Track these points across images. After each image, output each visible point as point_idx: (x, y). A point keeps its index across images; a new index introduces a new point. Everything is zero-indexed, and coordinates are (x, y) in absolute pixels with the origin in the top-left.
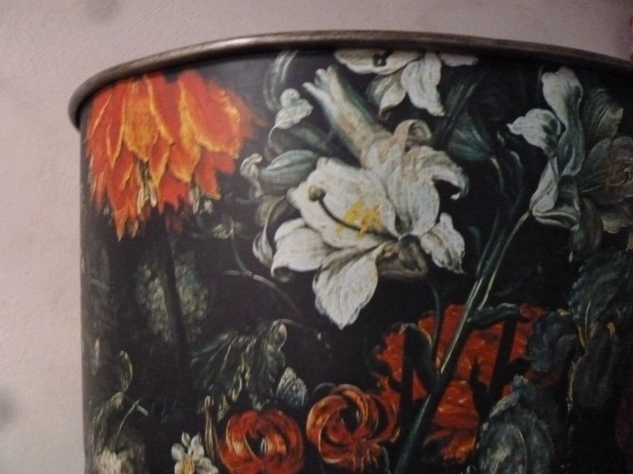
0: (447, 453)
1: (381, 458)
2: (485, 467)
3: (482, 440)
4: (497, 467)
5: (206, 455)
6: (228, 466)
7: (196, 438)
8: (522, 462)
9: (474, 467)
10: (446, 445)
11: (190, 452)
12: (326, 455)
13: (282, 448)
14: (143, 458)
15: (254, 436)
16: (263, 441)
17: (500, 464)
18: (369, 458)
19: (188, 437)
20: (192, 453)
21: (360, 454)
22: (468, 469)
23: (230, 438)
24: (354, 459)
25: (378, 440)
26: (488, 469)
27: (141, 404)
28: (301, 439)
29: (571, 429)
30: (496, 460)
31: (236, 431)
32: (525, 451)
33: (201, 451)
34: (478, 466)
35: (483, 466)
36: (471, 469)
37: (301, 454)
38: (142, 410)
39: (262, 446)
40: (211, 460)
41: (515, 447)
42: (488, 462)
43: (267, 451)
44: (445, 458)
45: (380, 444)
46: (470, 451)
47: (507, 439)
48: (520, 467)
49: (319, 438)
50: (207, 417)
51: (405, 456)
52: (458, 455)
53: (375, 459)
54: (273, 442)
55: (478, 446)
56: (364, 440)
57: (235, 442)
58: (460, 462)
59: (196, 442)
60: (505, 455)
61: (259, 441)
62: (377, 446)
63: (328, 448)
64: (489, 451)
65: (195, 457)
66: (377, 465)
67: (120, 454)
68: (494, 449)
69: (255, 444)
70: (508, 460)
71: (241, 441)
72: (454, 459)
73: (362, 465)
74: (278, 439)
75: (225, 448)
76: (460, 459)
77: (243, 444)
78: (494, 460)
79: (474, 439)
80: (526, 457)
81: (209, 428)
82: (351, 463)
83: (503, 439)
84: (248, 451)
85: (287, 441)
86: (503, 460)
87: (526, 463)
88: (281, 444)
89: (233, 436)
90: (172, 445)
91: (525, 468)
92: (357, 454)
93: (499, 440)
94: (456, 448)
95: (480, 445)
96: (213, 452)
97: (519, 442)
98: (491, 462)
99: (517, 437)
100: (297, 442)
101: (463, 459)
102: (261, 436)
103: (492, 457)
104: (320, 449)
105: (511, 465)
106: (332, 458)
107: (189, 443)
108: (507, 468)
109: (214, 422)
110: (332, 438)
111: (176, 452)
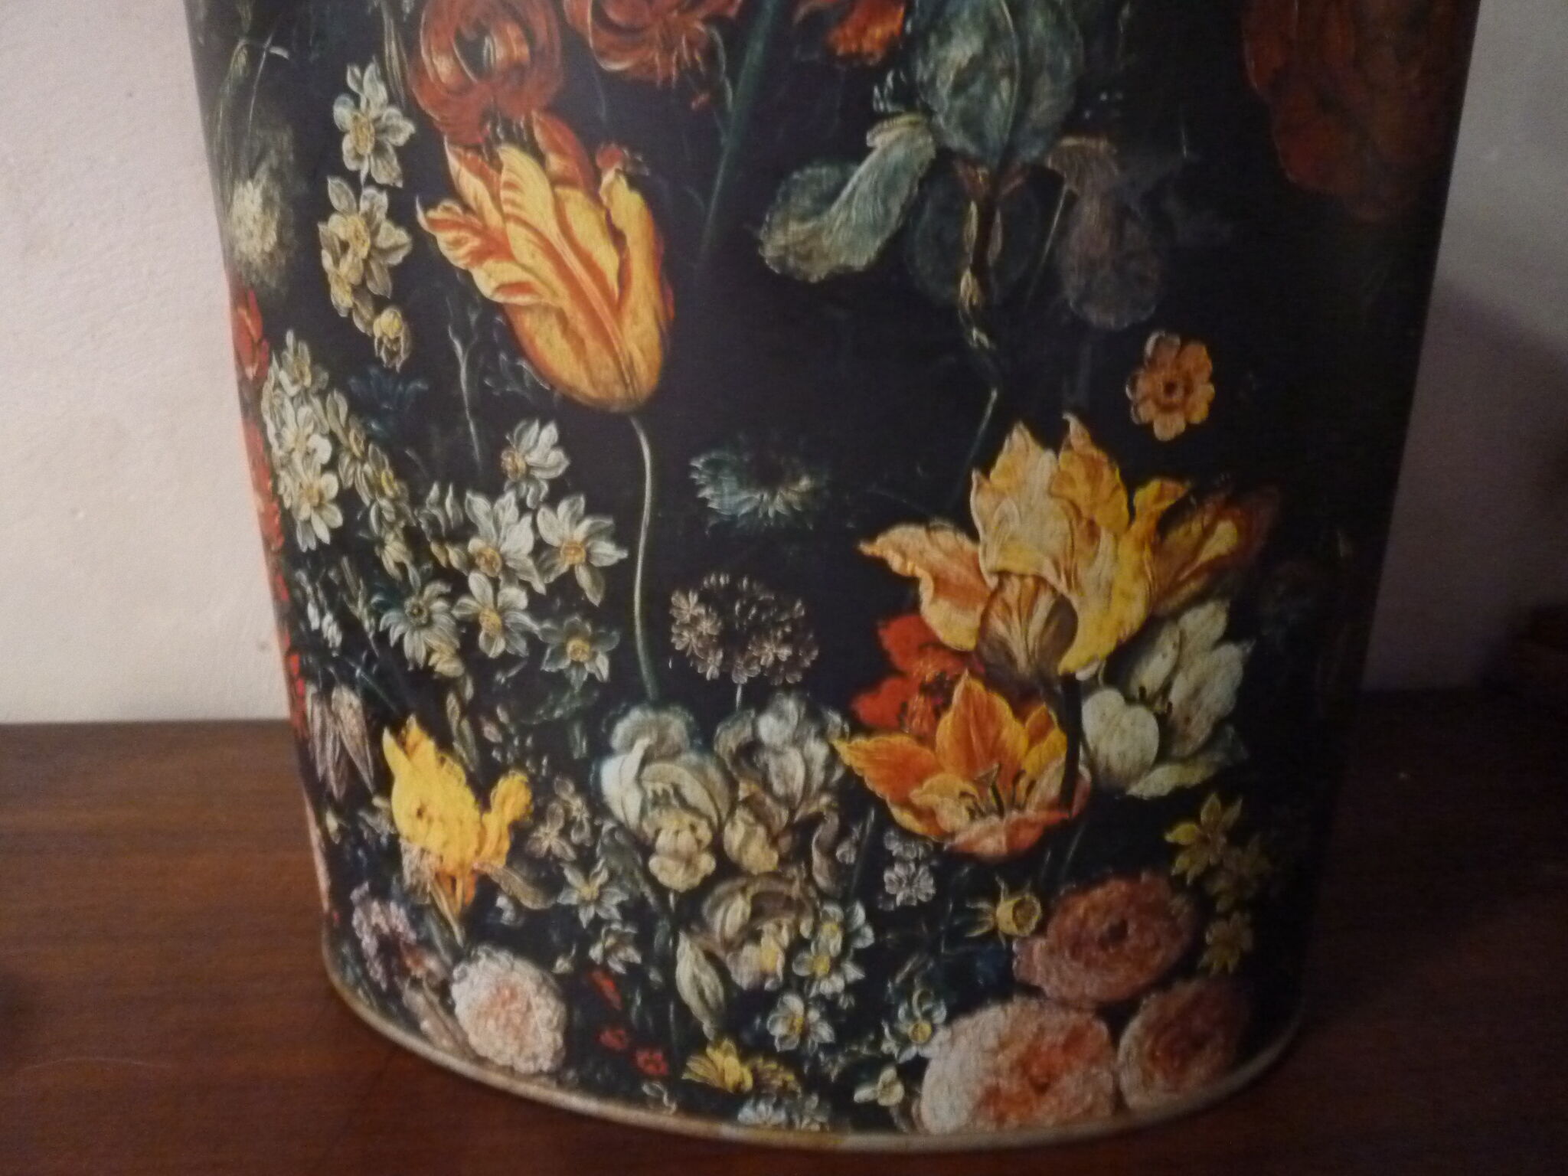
0: (843, 40)
1: (710, 54)
2: (926, 77)
3: (917, 15)
4: (952, 77)
5: (392, 100)
6: (431, 113)
7: (372, 69)
8: (1009, 72)
9: (902, 75)
10: (841, 21)
11: (363, 104)
12: (603, 54)
13: (522, 51)
14: (291, 157)
15: (470, 35)
16: (487, 41)
17: (960, 73)
18: (686, 56)
19: (357, 71)
20: (368, 103)
21: (668, 48)
22: (889, 79)
23: (429, 52)
24: (657, 59)
25: (702, 13)
26: (933, 79)
27: (274, 44)
28: (554, 25)
29: (1126, 11)
30: (949, 62)
31: (437, 34)
32: (1016, 47)
33: (382, 93)
34: (910, 73)
35: (922, 73)
36: (896, 79)
37: (557, 62)
38: (278, 51)
39: (485, 52)
40: (401, 107)
41: (993, 35)
42: (932, 65)
43: (495, 61)
44: (840, 51)
45: (707, 21)
46: (892, 35)
47: (974, 14)
48: (1004, 84)
49: (589, 19)
50: (385, 16)
51: (756, 50)
52: (867, 46)
53: (698, 57)
54: (506, 42)
55: (909, 27)
56: (675, 14)
57: (437, 58)
58: (871, 63)
59: (371, 80)
60: (969, 53)
61: (478, 45)
62: (700, 27)
63: (607, 37)
64: (933, 40)
65: (374, 113)
66: (702, 69)
67: (257, 176)
68: (946, 37)
69: (472, 53)
70: (977, 63)
71: (448, 51)
72: (858, 55)
73: (674, 72)
74: (513, 32)
75: (420, 71)
76: (871, 55)
77: (451, 59)
78: (945, 60)
79: (902, 10)
80: (1017, 62)
81: (390, 44)
82: (652, 68)
83: (966, 15)
84: (462, 71)
85: (529, 37)
86: (965, 62)
87: (1018, 77)
88: (519, 41)
89: (432, 48)
90: (333, 104)
91: (1016, 86)
92: (662, 46)
93: (957, 14)
94: (862, 31)
95: (914, 24)
96: (402, 91)
97: (1001, 26)
98: (937, 66)
99: (996, 13)
100: (549, 31)
101: (879, 56)
102: (483, 32)
103: (942, 54)
104: (591, 41)
105: (982, 77)
106: (616, 60)
107: (360, 84)
108: (973, 80)
109: (398, 24)
110: (613, 15)
111: (342, 112)
